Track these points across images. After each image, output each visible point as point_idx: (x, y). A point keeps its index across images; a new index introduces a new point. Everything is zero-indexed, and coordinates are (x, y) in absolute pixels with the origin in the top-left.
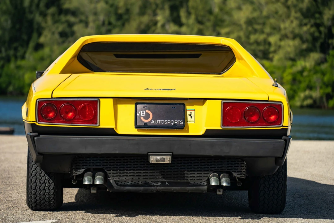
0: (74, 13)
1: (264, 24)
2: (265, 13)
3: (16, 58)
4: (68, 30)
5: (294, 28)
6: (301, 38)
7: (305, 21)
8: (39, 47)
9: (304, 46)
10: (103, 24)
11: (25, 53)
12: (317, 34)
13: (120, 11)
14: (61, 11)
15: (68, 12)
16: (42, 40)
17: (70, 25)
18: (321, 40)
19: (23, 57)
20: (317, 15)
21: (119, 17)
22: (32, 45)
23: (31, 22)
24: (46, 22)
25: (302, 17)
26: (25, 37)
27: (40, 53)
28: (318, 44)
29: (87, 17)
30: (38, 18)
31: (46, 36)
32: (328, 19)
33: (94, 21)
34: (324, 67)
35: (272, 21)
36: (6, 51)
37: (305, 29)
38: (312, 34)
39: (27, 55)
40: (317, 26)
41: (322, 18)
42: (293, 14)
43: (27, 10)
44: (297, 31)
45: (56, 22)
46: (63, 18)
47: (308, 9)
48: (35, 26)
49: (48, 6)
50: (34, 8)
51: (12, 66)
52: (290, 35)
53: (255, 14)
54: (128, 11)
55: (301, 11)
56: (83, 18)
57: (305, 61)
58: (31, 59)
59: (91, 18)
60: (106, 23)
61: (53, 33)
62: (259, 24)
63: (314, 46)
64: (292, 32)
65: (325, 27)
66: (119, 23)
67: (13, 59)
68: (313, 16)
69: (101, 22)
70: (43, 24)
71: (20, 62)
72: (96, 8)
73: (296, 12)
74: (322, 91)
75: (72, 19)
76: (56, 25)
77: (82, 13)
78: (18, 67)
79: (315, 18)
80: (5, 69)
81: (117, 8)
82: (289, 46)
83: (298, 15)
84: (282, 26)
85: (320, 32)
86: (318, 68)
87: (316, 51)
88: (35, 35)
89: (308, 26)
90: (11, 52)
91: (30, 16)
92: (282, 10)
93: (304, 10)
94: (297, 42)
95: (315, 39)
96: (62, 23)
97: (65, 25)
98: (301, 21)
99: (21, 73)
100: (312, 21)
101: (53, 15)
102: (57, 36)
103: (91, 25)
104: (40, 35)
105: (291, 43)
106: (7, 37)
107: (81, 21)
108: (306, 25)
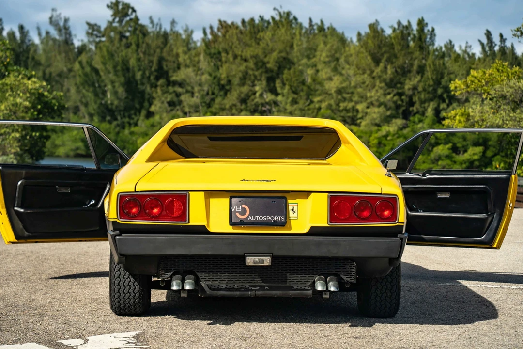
0: (181, 85)
1: (352, 93)
2: (353, 84)
3: (130, 124)
4: (175, 99)
5: (379, 97)
6: (386, 106)
7: (388, 91)
8: (150, 115)
9: (389, 113)
10: (208, 94)
11: (138, 120)
12: (399, 102)
13: (222, 82)
14: (169, 83)
15: (175, 83)
16: (153, 109)
17: (178, 95)
18: (404, 108)
19: (136, 125)
20: (399, 85)
21: (222, 87)
22: (144, 112)
23: (143, 93)
24: (157, 92)
25: (386, 87)
26: (137, 106)
27: (151, 120)
28: (401, 111)
29: (193, 88)
30: (148, 89)
31: (156, 105)
32: (409, 89)
33: (199, 91)
34: (405, 131)
35: (360, 90)
36: (121, 118)
37: (389, 97)
38: (395, 102)
39: (140, 123)
40: (400, 95)
41: (404, 88)
42: (378, 83)
43: (139, 82)
44: (382, 100)
45: (164, 93)
46: (171, 89)
47: (392, 80)
48: (147, 97)
49: (157, 78)
50: (145, 81)
51: (127, 132)
52: (376, 103)
53: (344, 85)
54: (229, 82)
55: (384, 81)
56: (189, 88)
57: (389, 126)
58: (143, 125)
59: (196, 89)
60: (210, 93)
61: (163, 103)
62: (348, 93)
63: (398, 114)
64: (377, 100)
65: (407, 96)
66: (222, 93)
67: (127, 125)
68: (395, 87)
69: (205, 93)
70: (154, 95)
71: (133, 129)
72: (200, 80)
73: (380, 82)
74: (404, 155)
75: (179, 90)
76: (165, 95)
77: (188, 84)
78: (132, 133)
79: (398, 88)
80: (121, 135)
81: (220, 80)
82: (375, 113)
83: (383, 85)
84: (369, 95)
85: (402, 101)
86: (400, 132)
87: (399, 118)
88: (146, 104)
89: (392, 95)
90: (127, 120)
91: (141, 87)
92: (368, 81)
93: (388, 81)
94: (382, 109)
95: (398, 107)
96: (170, 94)
97: (174, 95)
98: (385, 90)
99: (134, 138)
100: (395, 91)
101: (162, 86)
102: (166, 105)
103: (196, 94)
104: (150, 104)
105: (376, 110)
106: (122, 107)
107: (187, 92)
108: (389, 94)
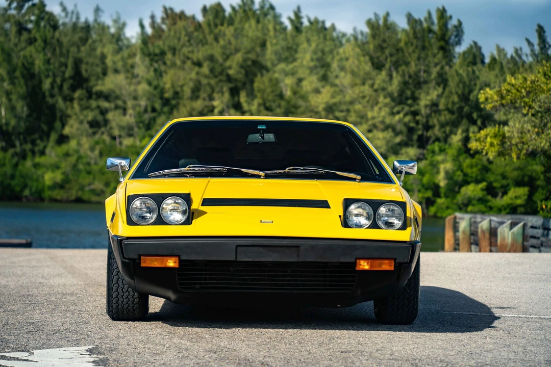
0: (107, 97)
1: (348, 111)
2: (348, 98)
3: (33, 153)
4: (100, 118)
5: (384, 117)
6: (394, 130)
7: (397, 108)
8: (63, 139)
9: (398, 139)
10: (146, 111)
11: (45, 147)
12: (412, 125)
13: (167, 95)
14: (90, 95)
15: (100, 95)
16: (67, 131)
17: (104, 112)
18: (419, 133)
19: (43, 153)
20: (411, 101)
21: (166, 102)
22: (54, 137)
23: (53, 108)
24: (73, 108)
25: (393, 104)
26: (45, 127)
27: (65, 148)
28: (415, 137)
29: (125, 102)
30: (60, 103)
31: (72, 126)
32: (426, 106)
33: (134, 108)
35: (358, 107)
36: (21, 145)
37: (397, 117)
38: (406, 124)
39: (48, 151)
40: (413, 114)
41: (418, 104)
42: (381, 99)
43: (47, 94)
44: (388, 121)
45: (84, 108)
46: (94, 103)
47: (400, 94)
48: (58, 114)
49: (73, 89)
50: (56, 91)
51: (29, 163)
52: (381, 126)
53: (337, 99)
54: (176, 94)
55: (390, 95)
56: (120, 103)
58: (53, 154)
59: (130, 103)
60: (149, 109)
61: (81, 122)
62: (342, 111)
63: (411, 140)
64: (383, 122)
65: (423, 116)
66: (166, 109)
67: (29, 154)
68: (405, 103)
69: (142, 109)
70: (69, 112)
71: (38, 159)
72: (135, 91)
73: (385, 97)
74: (420, 195)
75: (105, 104)
76: (85, 112)
77: (117, 97)
78: (36, 166)
79: (410, 106)
80: (20, 167)
81: (162, 91)
82: (379, 139)
83: (388, 100)
84: (370, 115)
85: (417, 123)
87: (412, 146)
88: (58, 124)
89: (401, 115)
90: (28, 147)
91: (50, 101)
92: (369, 94)
93: (395, 95)
94: (389, 134)
95: (411, 130)
96: (92, 110)
97: (97, 112)
98: (392, 108)
99: (39, 172)
100: (407, 109)
101: (80, 99)
102: (86, 126)
103: (130, 111)
104: (63, 126)
105: (381, 135)
107: (117, 107)
108: (398, 113)
